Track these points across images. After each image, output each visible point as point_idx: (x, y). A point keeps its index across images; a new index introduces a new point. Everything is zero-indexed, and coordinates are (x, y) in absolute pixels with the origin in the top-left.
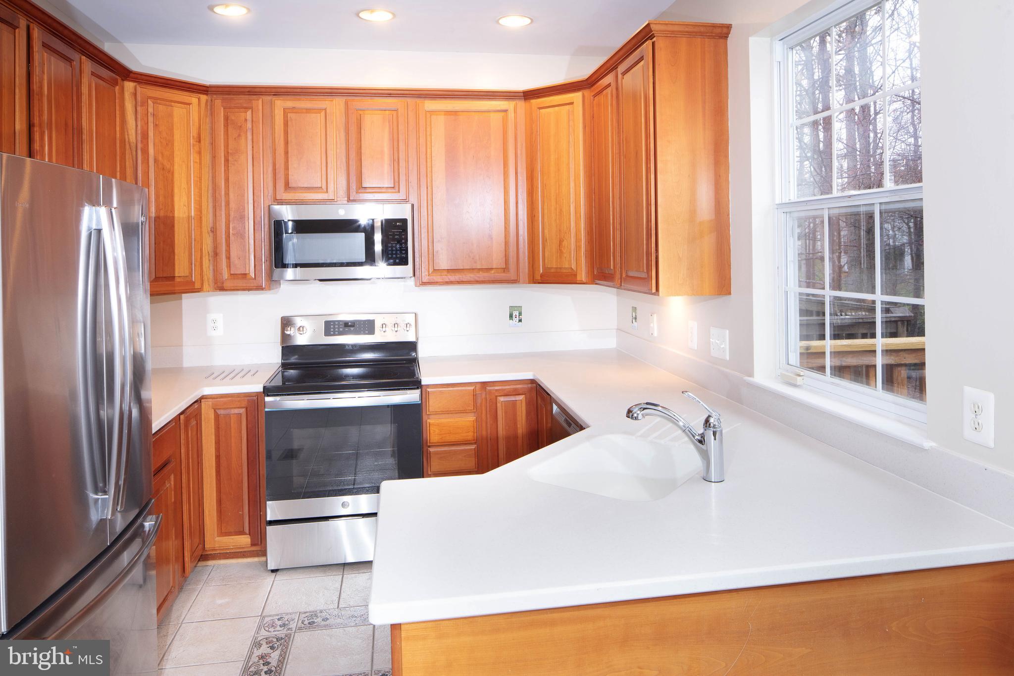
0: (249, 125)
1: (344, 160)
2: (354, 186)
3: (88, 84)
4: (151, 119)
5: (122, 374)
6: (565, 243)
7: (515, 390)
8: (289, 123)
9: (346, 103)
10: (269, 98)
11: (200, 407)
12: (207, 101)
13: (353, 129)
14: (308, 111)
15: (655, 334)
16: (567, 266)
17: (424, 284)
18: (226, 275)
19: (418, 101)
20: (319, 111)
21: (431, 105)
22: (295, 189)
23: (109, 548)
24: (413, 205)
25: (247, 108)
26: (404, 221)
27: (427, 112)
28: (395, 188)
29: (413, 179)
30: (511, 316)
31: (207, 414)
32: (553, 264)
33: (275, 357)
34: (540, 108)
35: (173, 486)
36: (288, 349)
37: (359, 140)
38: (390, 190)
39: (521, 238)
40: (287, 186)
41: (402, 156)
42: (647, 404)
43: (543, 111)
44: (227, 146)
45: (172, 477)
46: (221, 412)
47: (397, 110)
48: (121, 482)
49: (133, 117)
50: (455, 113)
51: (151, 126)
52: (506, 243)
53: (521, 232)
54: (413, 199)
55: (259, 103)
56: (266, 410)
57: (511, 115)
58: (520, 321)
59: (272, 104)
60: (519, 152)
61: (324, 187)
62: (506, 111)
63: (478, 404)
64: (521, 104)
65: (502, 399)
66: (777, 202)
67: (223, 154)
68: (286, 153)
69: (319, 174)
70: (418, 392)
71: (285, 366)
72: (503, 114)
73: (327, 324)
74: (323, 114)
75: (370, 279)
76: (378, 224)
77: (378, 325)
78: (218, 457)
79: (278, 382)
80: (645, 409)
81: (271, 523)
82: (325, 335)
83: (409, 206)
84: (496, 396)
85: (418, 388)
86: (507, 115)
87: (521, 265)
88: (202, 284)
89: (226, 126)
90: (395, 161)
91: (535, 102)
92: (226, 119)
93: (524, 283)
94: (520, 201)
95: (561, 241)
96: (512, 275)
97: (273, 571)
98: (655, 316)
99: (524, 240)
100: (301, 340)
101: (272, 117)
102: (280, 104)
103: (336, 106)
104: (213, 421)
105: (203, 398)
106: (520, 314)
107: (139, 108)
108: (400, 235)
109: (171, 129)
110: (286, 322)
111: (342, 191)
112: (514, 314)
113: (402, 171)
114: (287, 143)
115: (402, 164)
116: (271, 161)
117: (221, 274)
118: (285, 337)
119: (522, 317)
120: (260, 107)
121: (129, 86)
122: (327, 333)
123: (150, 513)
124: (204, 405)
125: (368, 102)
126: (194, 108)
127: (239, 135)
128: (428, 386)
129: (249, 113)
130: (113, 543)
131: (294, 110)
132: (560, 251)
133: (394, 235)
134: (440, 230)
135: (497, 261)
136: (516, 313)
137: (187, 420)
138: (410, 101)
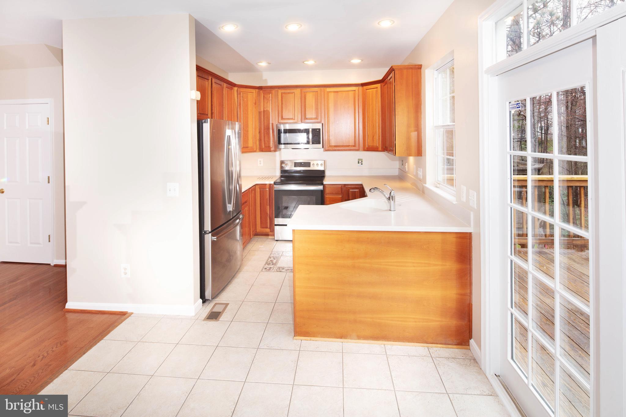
0: (271, 98)
1: (300, 109)
2: (303, 117)
3: (225, 91)
4: (242, 98)
5: (235, 176)
6: (375, 137)
7: (356, 187)
8: (283, 98)
9: (301, 90)
10: (277, 89)
11: (255, 188)
12: (258, 91)
13: (303, 99)
14: (289, 93)
15: (407, 170)
16: (375, 145)
17: (326, 150)
18: (263, 147)
19: (325, 88)
20: (292, 93)
21: (329, 89)
22: (285, 119)
23: (231, 219)
24: (323, 124)
25: (271, 93)
26: (319, 129)
27: (328, 92)
28: (316, 118)
29: (323, 115)
30: (358, 162)
31: (258, 190)
32: (371, 144)
33: (278, 174)
34: (366, 90)
35: (247, 209)
36: (283, 171)
37: (305, 102)
38: (315, 119)
39: (360, 135)
40: (282, 118)
41: (319, 107)
42: (375, 188)
43: (368, 90)
44: (264, 105)
45: (247, 207)
46: (261, 189)
47: (317, 92)
48: (234, 202)
49: (237, 98)
50: (337, 92)
51: (242, 100)
52: (355, 137)
53: (360, 133)
54: (323, 122)
55: (274, 91)
56: (275, 189)
57: (357, 92)
58: (362, 164)
59: (278, 91)
60: (360, 105)
61: (294, 118)
62: (355, 91)
63: (343, 192)
64: (361, 88)
65: (351, 190)
66: (435, 125)
67: (263, 108)
68: (282, 107)
69: (292, 114)
70: (322, 186)
71: (281, 176)
72: (354, 92)
73: (295, 163)
74: (293, 94)
75: (308, 149)
76: (310, 130)
77: (311, 164)
78: (260, 203)
79: (279, 181)
80: (375, 189)
81: (276, 225)
82: (294, 167)
83: (321, 124)
84: (349, 189)
85: (322, 185)
86: (355, 92)
87: (360, 144)
88: (256, 149)
89: (264, 99)
90: (317, 109)
91: (365, 87)
92: (264, 97)
93: (361, 151)
94: (360, 122)
95: (373, 136)
96: (357, 148)
97: (276, 240)
98: (407, 163)
99: (361, 135)
100: (287, 168)
101: (278, 95)
102: (280, 91)
103: (298, 91)
104: (259, 192)
105: (257, 185)
106: (362, 162)
107: (238, 96)
108: (318, 134)
109: (247, 101)
110: (282, 162)
111: (299, 119)
112: (360, 162)
113: (319, 112)
114: (282, 104)
115: (319, 110)
116: (277, 110)
117: (262, 146)
118: (282, 167)
119: (363, 163)
120: (274, 93)
121: (236, 88)
122: (295, 166)
123: (241, 214)
124: (257, 187)
125: (308, 90)
126: (254, 94)
127: (268, 102)
128: (326, 185)
129: (271, 94)
130: (233, 218)
131: (285, 93)
132: (373, 140)
133: (316, 134)
134: (332, 133)
135: (352, 143)
136: (360, 161)
137: (252, 191)
138: (322, 89)
